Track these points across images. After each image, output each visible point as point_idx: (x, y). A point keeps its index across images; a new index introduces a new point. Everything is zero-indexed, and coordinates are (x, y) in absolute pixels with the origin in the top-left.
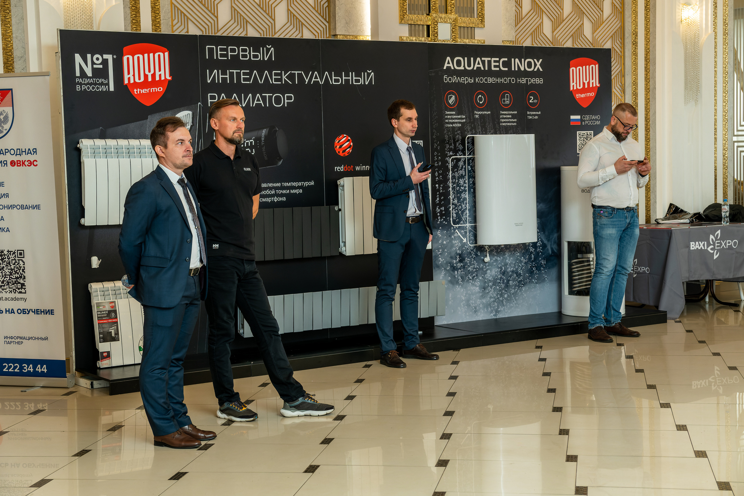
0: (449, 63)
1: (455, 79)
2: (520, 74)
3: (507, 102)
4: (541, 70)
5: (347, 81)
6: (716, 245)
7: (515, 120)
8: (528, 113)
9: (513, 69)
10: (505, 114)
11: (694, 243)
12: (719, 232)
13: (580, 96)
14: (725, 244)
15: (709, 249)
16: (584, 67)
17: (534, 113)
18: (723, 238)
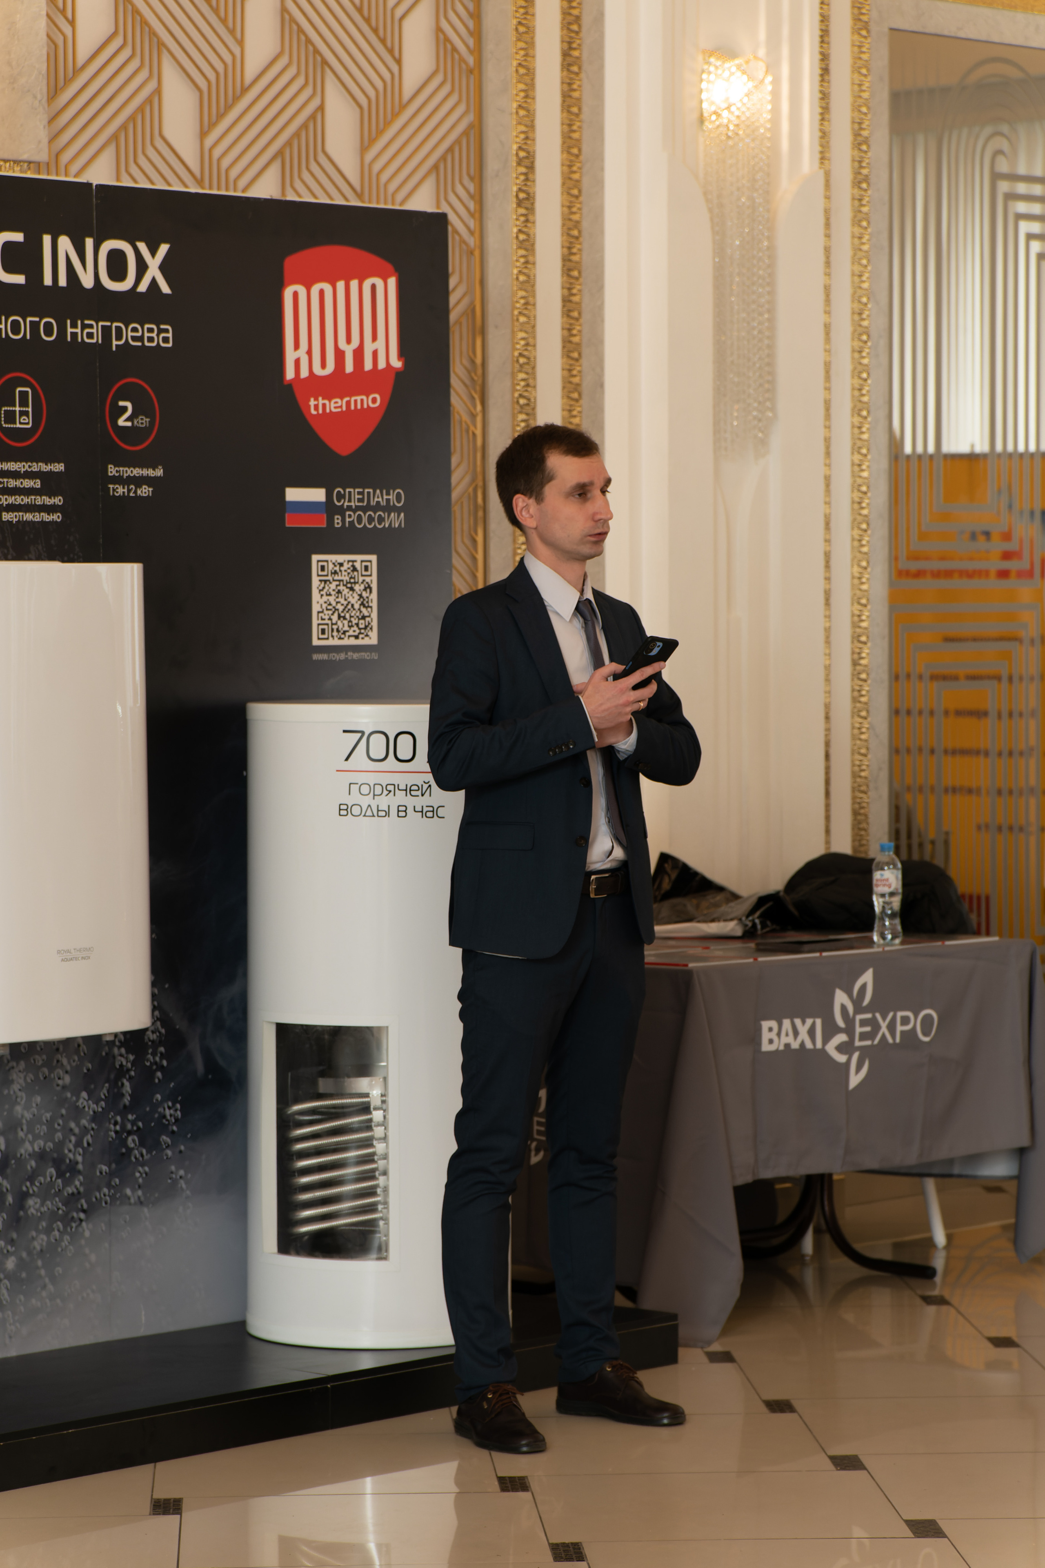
3: (24, 423)
4: (165, 289)
6: (859, 1030)
7: (58, 500)
8: (112, 470)
9: (48, 281)
10: (15, 475)
11: (773, 1024)
12: (868, 977)
13: (324, 405)
14: (892, 1027)
15: (831, 1048)
16: (341, 285)
17: (137, 472)
18: (882, 1004)
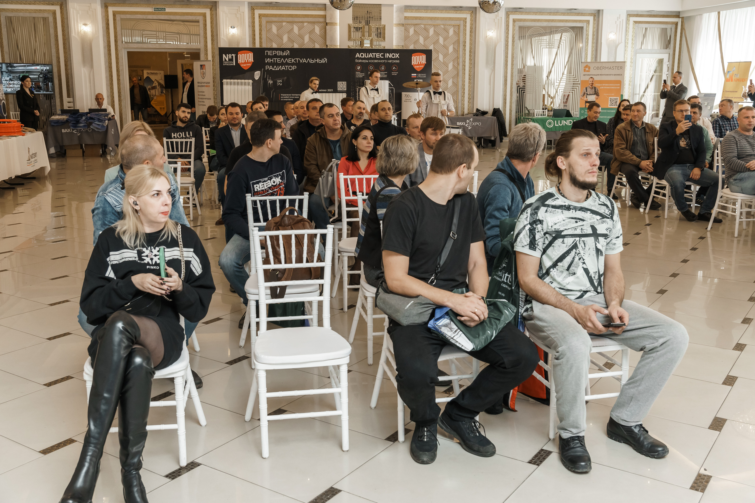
0: (358, 55)
1: (360, 61)
2: (389, 59)
3: (383, 69)
4: (399, 57)
5: (316, 62)
6: (470, 124)
8: (392, 73)
9: (386, 57)
11: (458, 123)
12: (472, 119)
13: (416, 67)
14: (475, 124)
15: (466, 125)
16: (419, 56)
17: (395, 73)
18: (473, 121)
